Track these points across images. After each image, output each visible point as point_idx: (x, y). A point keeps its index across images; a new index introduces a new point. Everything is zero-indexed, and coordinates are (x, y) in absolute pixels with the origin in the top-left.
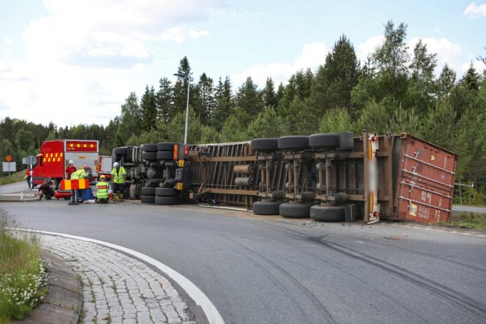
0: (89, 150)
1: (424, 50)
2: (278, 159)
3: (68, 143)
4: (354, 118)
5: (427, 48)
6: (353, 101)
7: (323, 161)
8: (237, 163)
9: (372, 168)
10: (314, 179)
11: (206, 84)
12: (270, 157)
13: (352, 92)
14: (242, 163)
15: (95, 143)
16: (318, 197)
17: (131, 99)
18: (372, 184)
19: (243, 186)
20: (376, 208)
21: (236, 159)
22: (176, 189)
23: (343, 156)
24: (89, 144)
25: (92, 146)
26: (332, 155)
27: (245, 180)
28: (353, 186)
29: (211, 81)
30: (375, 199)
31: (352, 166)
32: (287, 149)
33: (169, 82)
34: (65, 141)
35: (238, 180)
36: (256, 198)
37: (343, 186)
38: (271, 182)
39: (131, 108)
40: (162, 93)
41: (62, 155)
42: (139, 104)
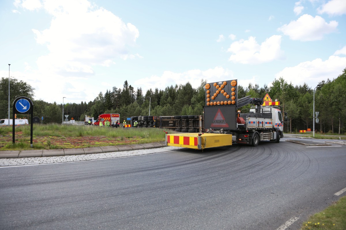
0: (117, 117)
2: (181, 120)
3: (112, 115)
4: (193, 108)
6: (192, 102)
7: (191, 121)
8: (170, 121)
9: (200, 122)
10: (188, 124)
11: (131, 89)
12: (179, 120)
13: (192, 100)
14: (171, 121)
15: (119, 115)
16: (190, 128)
17: (100, 94)
18: (201, 125)
19: (172, 126)
20: (201, 130)
21: (169, 120)
23: (195, 120)
24: (117, 115)
26: (193, 120)
27: (172, 125)
28: (197, 126)
29: (133, 88)
30: (201, 128)
31: (196, 122)
32: (183, 118)
33: (116, 88)
35: (170, 125)
36: (175, 129)
37: (195, 126)
38: (179, 125)
39: (100, 98)
40: (113, 93)
41: (110, 118)
42: (104, 97)
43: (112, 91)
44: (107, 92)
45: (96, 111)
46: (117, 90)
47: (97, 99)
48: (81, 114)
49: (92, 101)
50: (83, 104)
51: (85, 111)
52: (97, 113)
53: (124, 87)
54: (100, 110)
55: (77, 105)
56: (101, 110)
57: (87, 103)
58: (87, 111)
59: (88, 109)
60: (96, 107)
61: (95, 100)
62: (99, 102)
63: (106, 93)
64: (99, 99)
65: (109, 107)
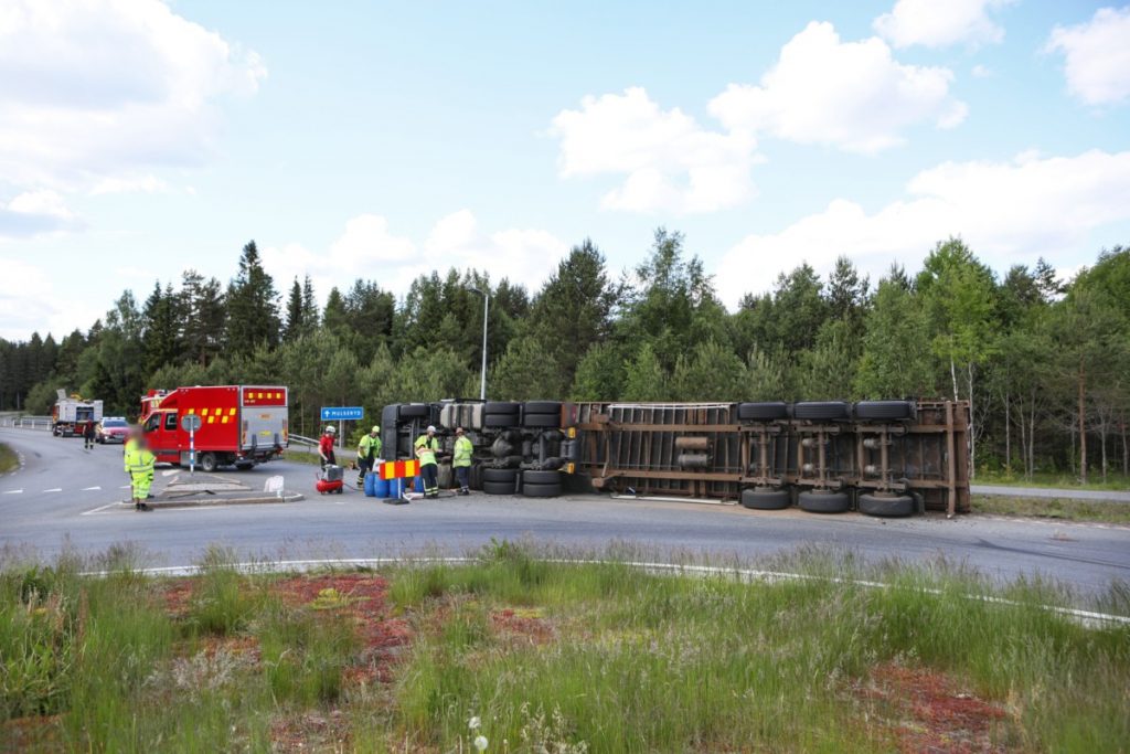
0: (274, 402)
1: (699, 268)
2: (787, 430)
3: (246, 391)
5: (703, 266)
8: (686, 434)
14: (695, 434)
15: (282, 392)
17: (126, 301)
19: (695, 468)
21: (682, 428)
22: (564, 473)
23: (909, 430)
24: (274, 392)
25: (278, 396)
32: (804, 419)
33: (200, 278)
34: (241, 388)
35: (683, 458)
36: (739, 485)
39: (126, 316)
40: (185, 295)
41: (233, 412)
42: (141, 311)
43: (178, 289)
44: (156, 292)
45: (104, 370)
46: (203, 284)
47: (109, 321)
48: (32, 383)
49: (85, 331)
50: (41, 342)
51: (51, 373)
52: (109, 380)
53: (239, 268)
54: (122, 367)
55: (12, 346)
56: (130, 365)
57: (59, 341)
58: (58, 371)
59: (66, 361)
60: (104, 354)
61: (97, 326)
62: (116, 334)
63: (153, 294)
64: (121, 320)
65: (166, 354)
